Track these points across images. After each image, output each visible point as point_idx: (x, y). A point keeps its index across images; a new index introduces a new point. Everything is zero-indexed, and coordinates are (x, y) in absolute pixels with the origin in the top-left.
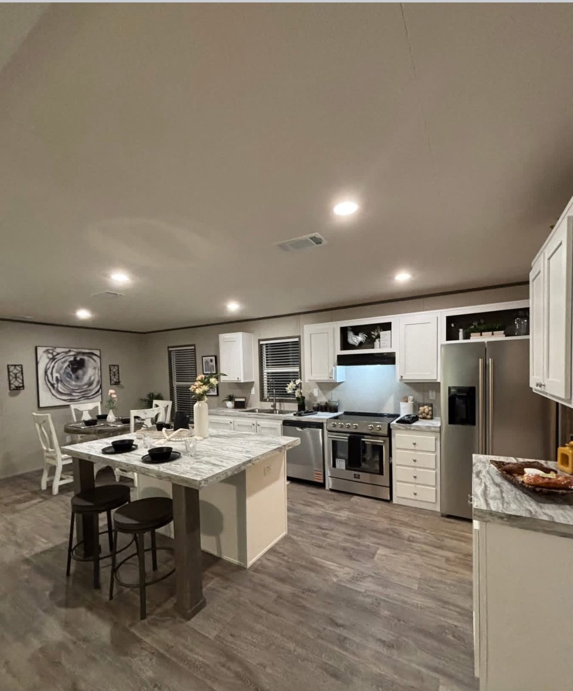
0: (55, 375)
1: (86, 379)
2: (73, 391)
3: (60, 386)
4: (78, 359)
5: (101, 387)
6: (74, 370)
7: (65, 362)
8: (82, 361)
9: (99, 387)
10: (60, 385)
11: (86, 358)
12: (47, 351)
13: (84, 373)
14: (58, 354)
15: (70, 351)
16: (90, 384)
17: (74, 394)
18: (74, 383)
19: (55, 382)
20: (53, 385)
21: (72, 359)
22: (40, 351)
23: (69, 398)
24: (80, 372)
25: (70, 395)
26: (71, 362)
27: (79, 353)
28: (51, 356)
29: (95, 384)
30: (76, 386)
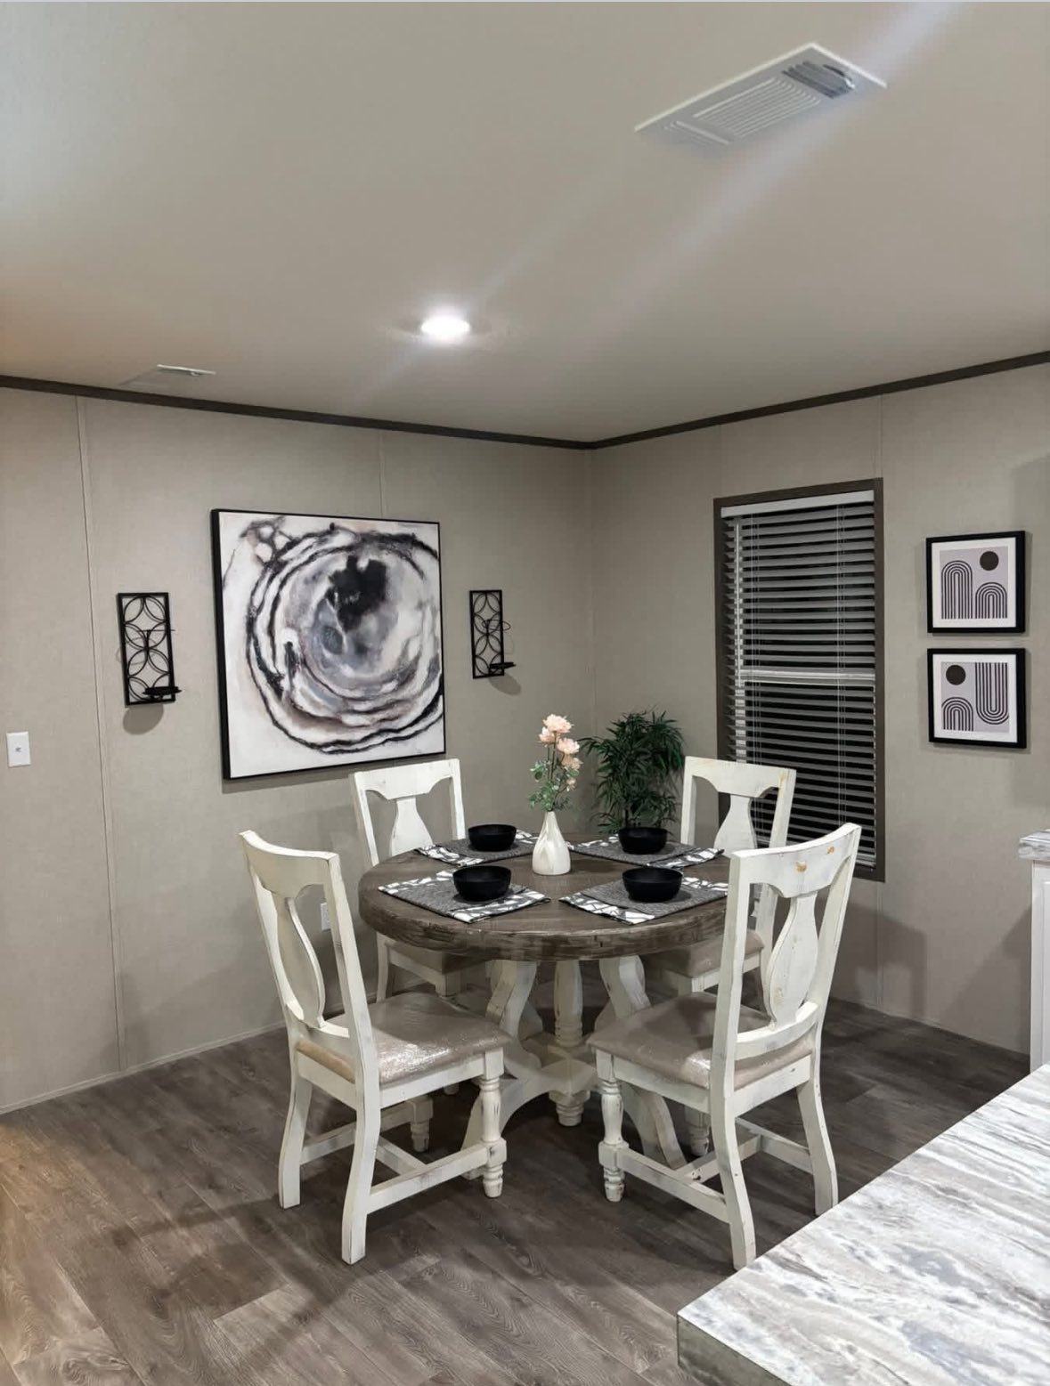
0: (284, 635)
1: (389, 657)
2: (347, 706)
3: (299, 686)
4: (363, 564)
5: (441, 691)
6: (351, 616)
7: (315, 578)
8: (377, 569)
9: (435, 687)
10: (299, 681)
11: (389, 559)
12: (253, 531)
13: (384, 632)
14: (292, 543)
15: (333, 529)
16: (405, 676)
17: (350, 720)
18: (348, 671)
19: (281, 668)
20: (274, 680)
21: (340, 564)
22: (231, 527)
23: (333, 736)
24: (370, 623)
25: (334, 722)
26: (335, 577)
27: (365, 539)
28: (266, 552)
29: (422, 672)
30: (358, 684)
